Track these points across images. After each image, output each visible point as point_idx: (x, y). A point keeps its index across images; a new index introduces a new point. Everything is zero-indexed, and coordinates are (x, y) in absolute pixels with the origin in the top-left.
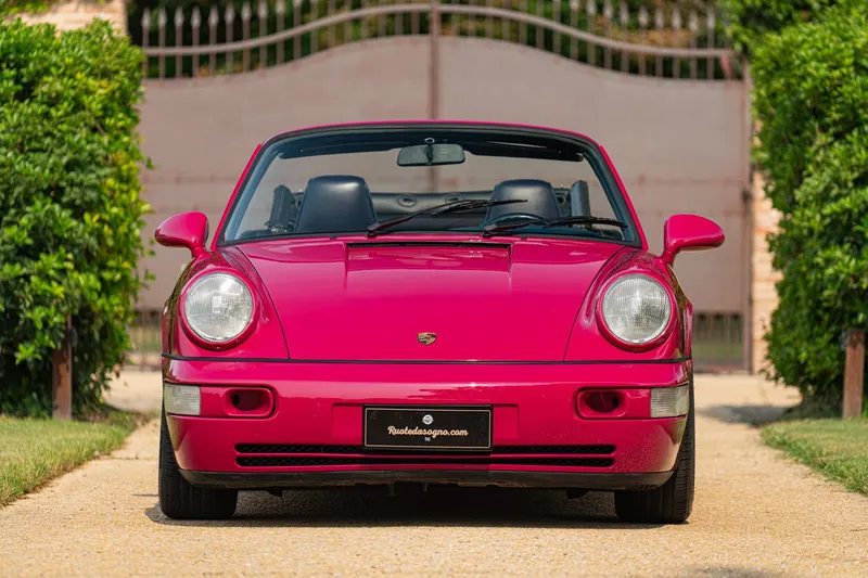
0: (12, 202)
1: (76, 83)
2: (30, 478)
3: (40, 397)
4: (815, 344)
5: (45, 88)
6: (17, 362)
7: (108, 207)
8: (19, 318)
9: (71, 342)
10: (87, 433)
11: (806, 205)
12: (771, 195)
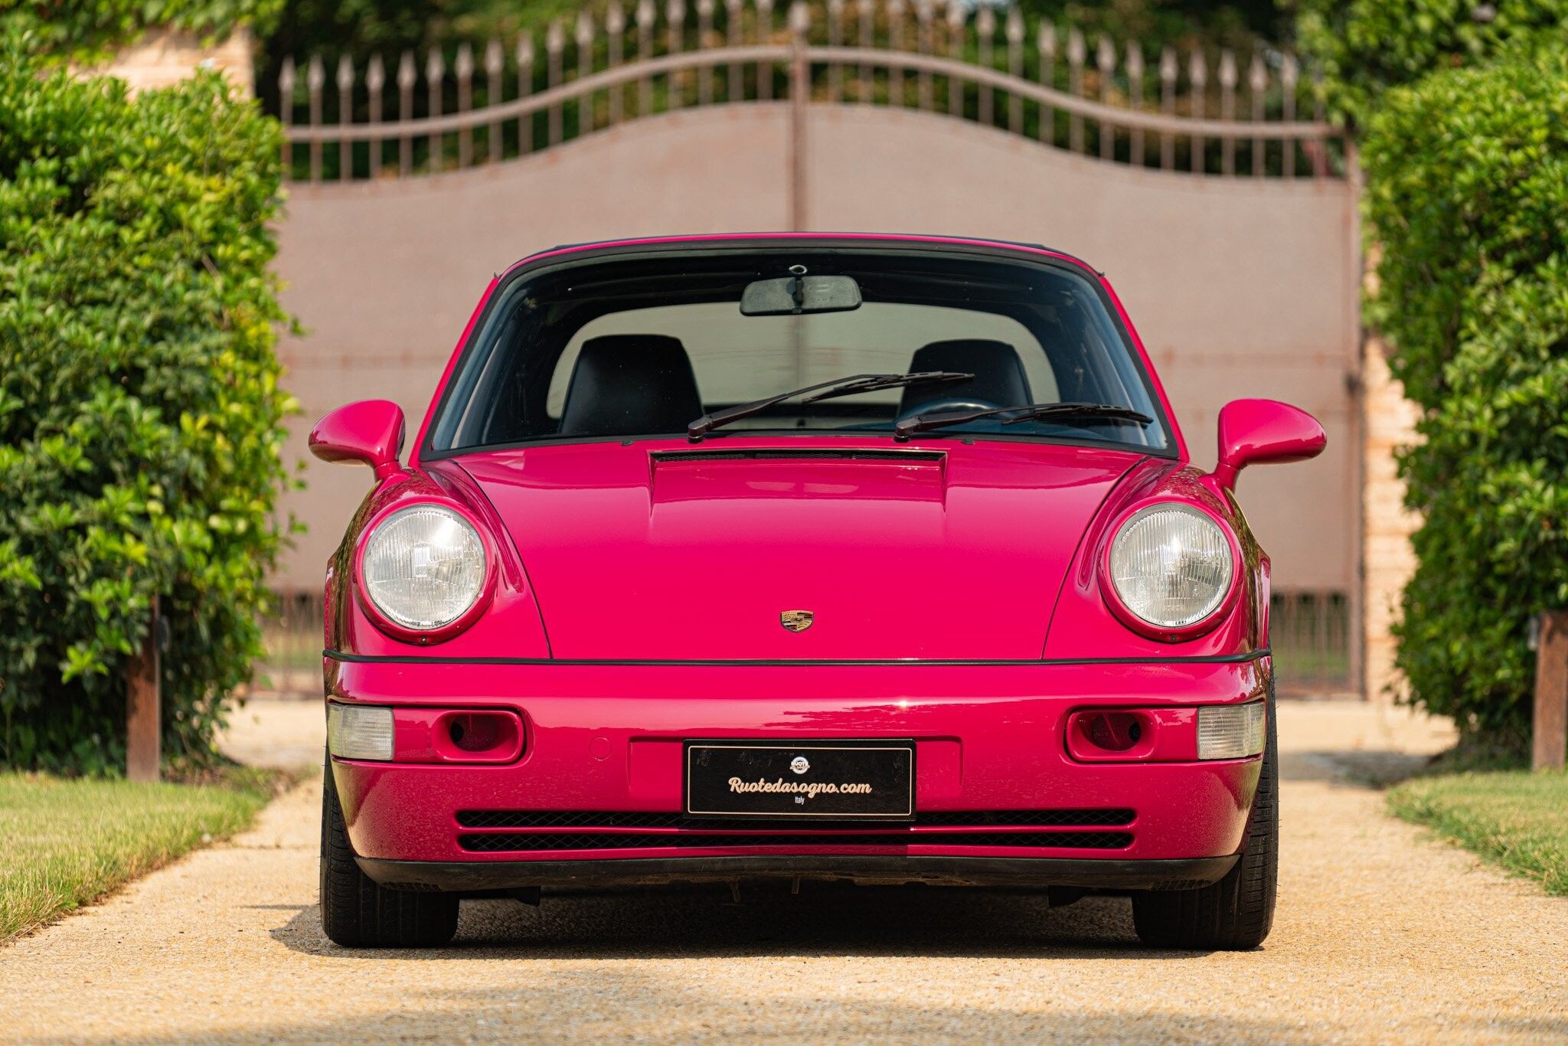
0: (54, 395)
1: (164, 183)
2: (89, 878)
3: (105, 742)
4: (1483, 639)
5: (110, 193)
6: (65, 678)
7: (223, 401)
8: (65, 601)
9: (159, 645)
10: (188, 802)
11: (1466, 391)
12: (1402, 375)
